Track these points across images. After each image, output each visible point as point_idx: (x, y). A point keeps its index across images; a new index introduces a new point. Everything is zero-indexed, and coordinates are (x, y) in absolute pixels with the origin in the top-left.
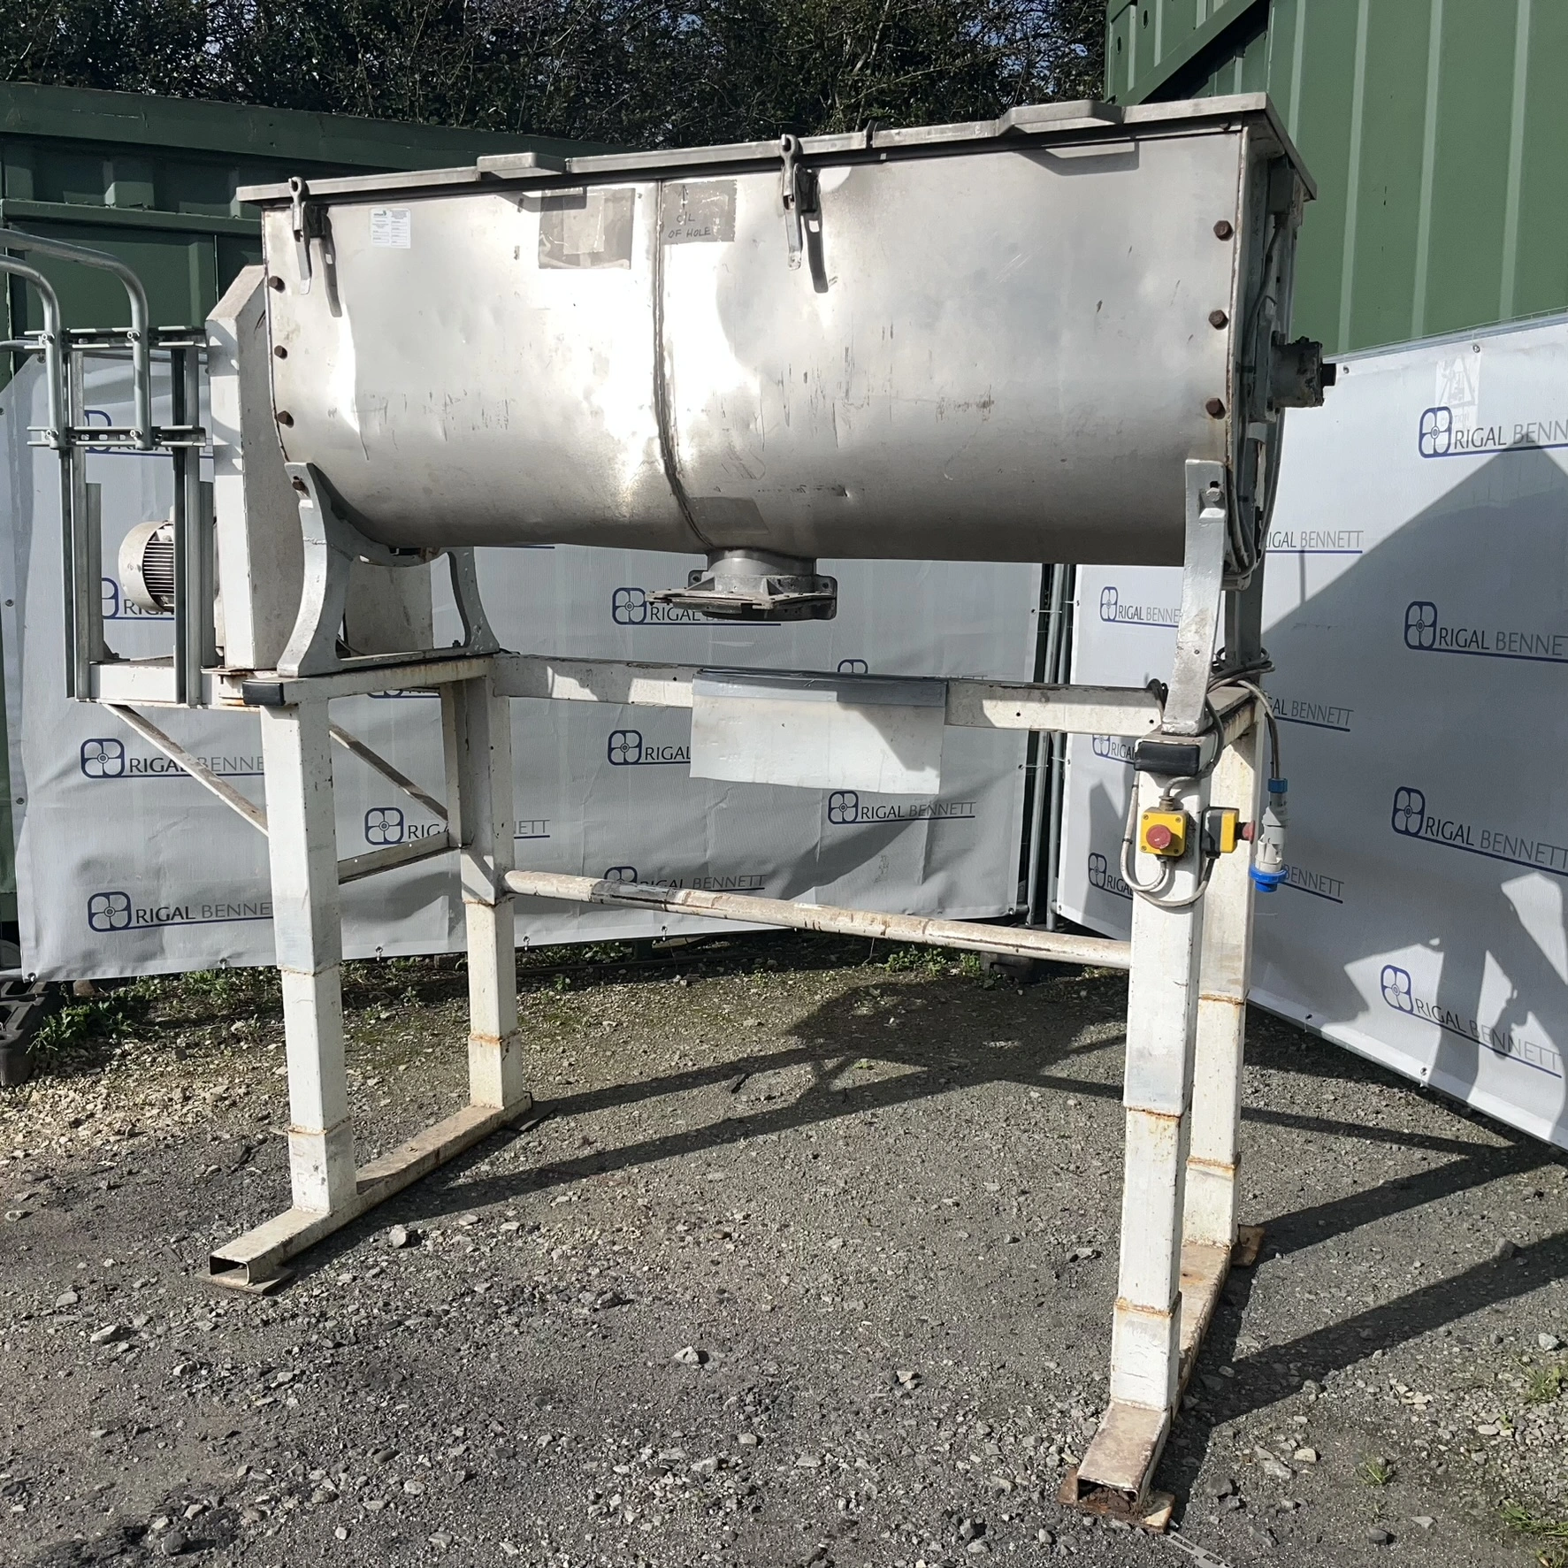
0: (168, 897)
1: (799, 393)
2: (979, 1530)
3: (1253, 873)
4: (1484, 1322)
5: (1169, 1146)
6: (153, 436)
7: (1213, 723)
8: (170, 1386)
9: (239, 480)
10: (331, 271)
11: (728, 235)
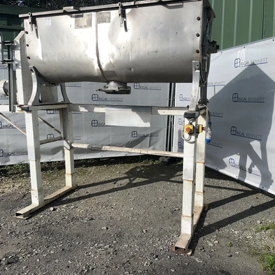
0: (10, 150)
1: (123, 51)
2: (157, 256)
3: (206, 139)
4: (248, 219)
5: (191, 186)
6: (4, 62)
7: (198, 110)
8: (7, 236)
9: (20, 70)
10: (37, 30)
11: (109, 22)
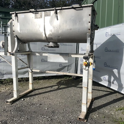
0: (4, 72)
1: (56, 29)
2: (70, 122)
3: (93, 68)
4: (112, 105)
5: (86, 90)
6: (3, 33)
7: (89, 55)
8: (2, 112)
9: (10, 37)
10: (18, 19)
11: (50, 16)
